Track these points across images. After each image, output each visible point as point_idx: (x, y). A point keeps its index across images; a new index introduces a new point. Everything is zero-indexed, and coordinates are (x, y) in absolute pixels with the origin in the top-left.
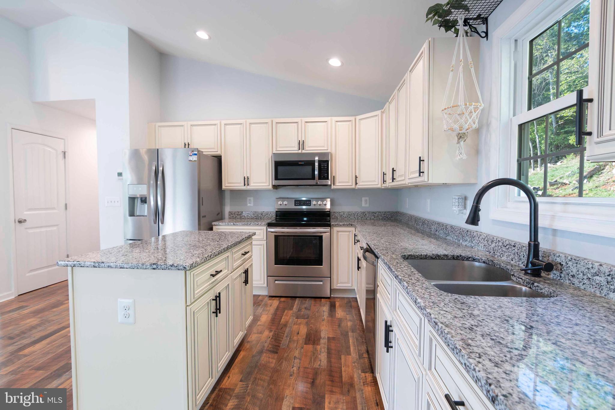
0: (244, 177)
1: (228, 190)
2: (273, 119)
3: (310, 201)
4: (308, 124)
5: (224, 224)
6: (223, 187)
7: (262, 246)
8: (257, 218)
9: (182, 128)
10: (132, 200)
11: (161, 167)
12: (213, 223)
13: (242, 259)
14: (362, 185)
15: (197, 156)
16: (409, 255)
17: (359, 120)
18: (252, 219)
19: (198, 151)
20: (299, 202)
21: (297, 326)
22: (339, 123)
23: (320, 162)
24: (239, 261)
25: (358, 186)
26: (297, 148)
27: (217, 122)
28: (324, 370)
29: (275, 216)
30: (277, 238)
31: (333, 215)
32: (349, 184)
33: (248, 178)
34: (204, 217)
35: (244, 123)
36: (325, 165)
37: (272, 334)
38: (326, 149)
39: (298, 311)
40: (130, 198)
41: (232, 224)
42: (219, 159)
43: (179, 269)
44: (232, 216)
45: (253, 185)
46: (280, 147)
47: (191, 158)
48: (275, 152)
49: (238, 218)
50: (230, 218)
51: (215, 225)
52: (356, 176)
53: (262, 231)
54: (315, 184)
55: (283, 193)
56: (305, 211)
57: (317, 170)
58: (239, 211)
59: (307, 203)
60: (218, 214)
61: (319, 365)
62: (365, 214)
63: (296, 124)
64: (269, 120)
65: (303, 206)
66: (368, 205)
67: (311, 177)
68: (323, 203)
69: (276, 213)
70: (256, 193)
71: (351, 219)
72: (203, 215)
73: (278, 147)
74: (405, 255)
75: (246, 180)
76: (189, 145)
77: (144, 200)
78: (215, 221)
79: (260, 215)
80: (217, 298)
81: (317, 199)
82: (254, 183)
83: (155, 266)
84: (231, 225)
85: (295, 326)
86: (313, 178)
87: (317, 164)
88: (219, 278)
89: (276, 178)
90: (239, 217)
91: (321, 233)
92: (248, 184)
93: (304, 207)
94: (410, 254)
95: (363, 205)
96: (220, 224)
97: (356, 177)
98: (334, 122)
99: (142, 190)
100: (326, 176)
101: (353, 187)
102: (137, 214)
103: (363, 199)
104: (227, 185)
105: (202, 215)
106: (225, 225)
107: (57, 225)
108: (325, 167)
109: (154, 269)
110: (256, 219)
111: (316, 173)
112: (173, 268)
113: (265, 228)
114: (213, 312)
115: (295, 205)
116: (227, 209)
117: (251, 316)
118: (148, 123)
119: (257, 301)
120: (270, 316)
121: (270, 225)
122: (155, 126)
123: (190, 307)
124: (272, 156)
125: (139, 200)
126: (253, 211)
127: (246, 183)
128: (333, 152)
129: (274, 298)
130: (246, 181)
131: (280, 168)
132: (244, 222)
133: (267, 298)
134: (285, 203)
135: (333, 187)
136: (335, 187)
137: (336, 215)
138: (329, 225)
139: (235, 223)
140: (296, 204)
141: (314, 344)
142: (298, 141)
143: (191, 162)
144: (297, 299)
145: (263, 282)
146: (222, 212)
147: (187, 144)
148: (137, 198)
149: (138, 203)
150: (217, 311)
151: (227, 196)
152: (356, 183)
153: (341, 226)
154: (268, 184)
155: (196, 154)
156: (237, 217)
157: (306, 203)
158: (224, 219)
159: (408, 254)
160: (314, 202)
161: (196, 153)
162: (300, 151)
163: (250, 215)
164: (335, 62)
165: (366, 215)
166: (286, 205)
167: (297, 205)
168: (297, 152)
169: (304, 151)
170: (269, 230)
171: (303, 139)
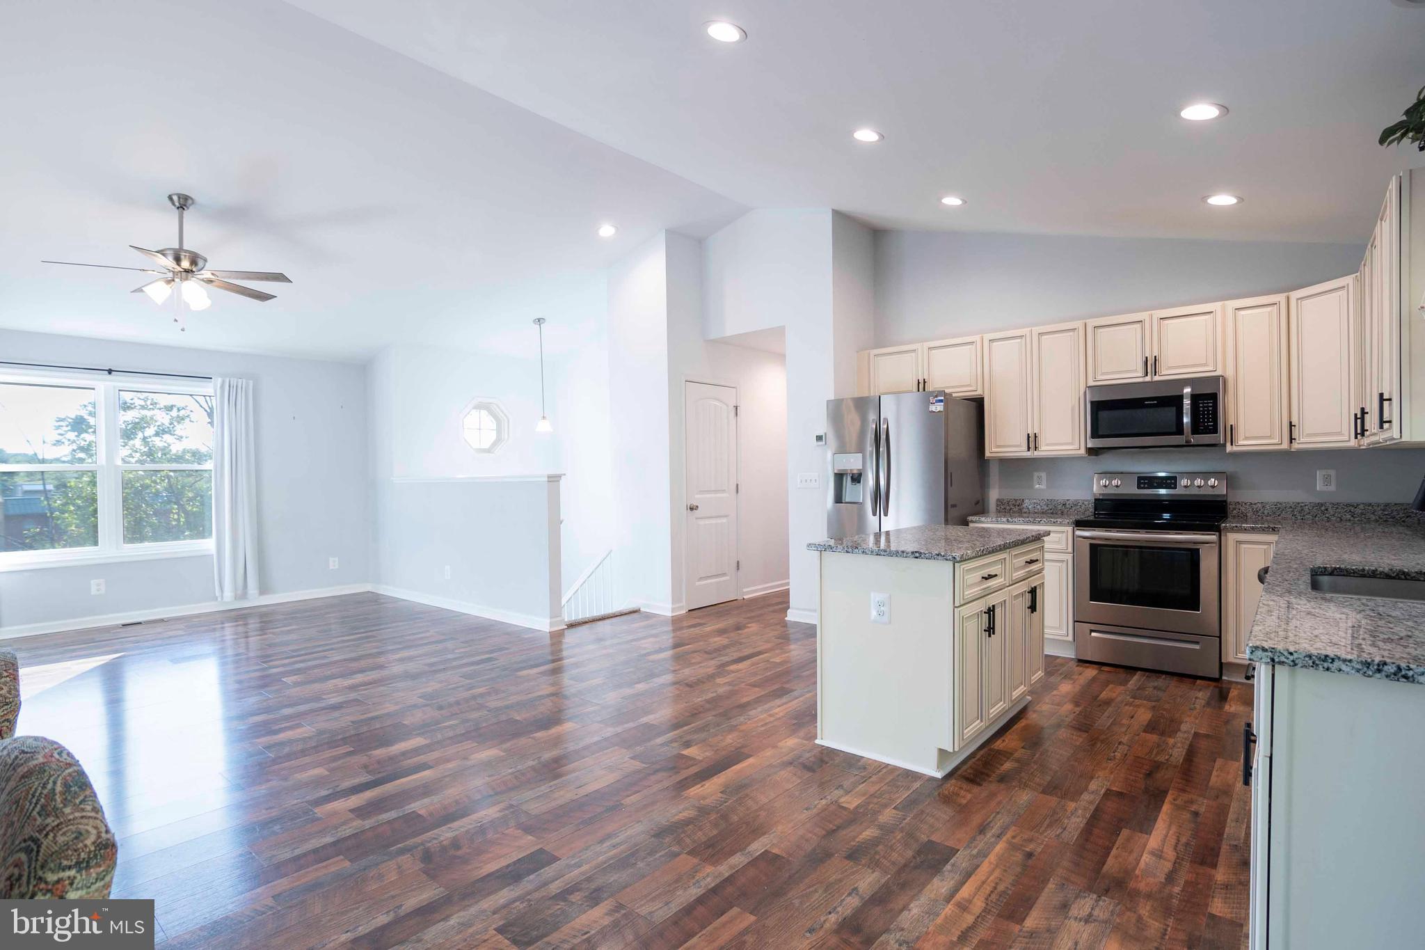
0: (1028, 434)
1: (994, 459)
2: (1087, 321)
3: (1175, 478)
4: (1166, 322)
5: (989, 520)
6: (987, 454)
7: (1065, 564)
8: (1054, 511)
9: (913, 354)
10: (839, 477)
11: (884, 424)
12: (970, 518)
13: (1027, 570)
14: (1304, 442)
15: (942, 404)
16: (1335, 569)
17: (1298, 299)
18: (1043, 513)
19: (945, 394)
20: (1148, 481)
21: (1131, 708)
22: (1243, 312)
23: (1195, 398)
24: (1022, 572)
25: (1296, 446)
26: (1141, 373)
27: (977, 338)
28: (1175, 767)
29: (1092, 510)
30: (1093, 548)
31: (1234, 509)
32: (1274, 440)
33: (1036, 437)
34: (954, 506)
35: (1028, 335)
36: (1208, 403)
37: (1078, 710)
38: (1211, 369)
39: (1138, 689)
40: (836, 474)
41: (1005, 520)
42: (978, 405)
43: (947, 560)
44: (1002, 507)
45: (1047, 449)
46: (1103, 374)
47: (932, 408)
48: (1091, 383)
49: (1014, 512)
50: (998, 511)
51: (972, 522)
52: (1291, 423)
53: (1064, 535)
54: (1185, 444)
55: (1111, 462)
56: (1165, 498)
57: (1187, 414)
58: (1016, 498)
59: (1170, 482)
60: (977, 503)
61: (1167, 760)
62: (1323, 508)
63: (1138, 326)
64: (1078, 324)
65: (1160, 490)
66: (1332, 488)
67: (1174, 430)
68: (1206, 483)
69: (1095, 503)
70: (1052, 464)
71: (1285, 519)
72: (952, 503)
73: (1100, 373)
74: (1325, 568)
75: (1032, 439)
76: (925, 382)
77: (857, 478)
78: (972, 515)
79: (1060, 507)
80: (991, 611)
81: (1192, 475)
82: (1047, 445)
83: (917, 555)
84: (1003, 523)
85: (1127, 707)
86: (1179, 430)
87: (1187, 402)
88: (992, 585)
89: (1095, 434)
90: (1016, 509)
91: (1194, 543)
92: (1036, 448)
93: (1163, 491)
94: (1338, 566)
95: (1319, 486)
96: (983, 519)
97: (1291, 425)
98: (1230, 313)
99: (853, 462)
100: (1211, 426)
101: (1285, 446)
102: (847, 500)
103: (1319, 474)
104: (994, 450)
105: (950, 503)
106: (992, 522)
107: (726, 516)
108: (1208, 407)
109: (917, 558)
110: (1052, 513)
111: (1186, 420)
112: (940, 557)
113: (1070, 529)
114: (985, 630)
115: (1139, 487)
116: (994, 495)
117: (1040, 672)
118: (858, 352)
119: (1052, 665)
120: (1078, 688)
121: (1079, 524)
122: (869, 354)
123: (959, 609)
124: (1085, 393)
125: (849, 479)
126: (1045, 499)
127: (1032, 445)
128: (1230, 374)
129: (1088, 665)
130: (1032, 441)
131: (1104, 415)
132: (1028, 517)
133: (1073, 664)
134: (1115, 482)
135: (1229, 448)
136: (1235, 448)
137: (1242, 508)
138: (1218, 530)
139: (1010, 519)
140: (1142, 486)
141: (1162, 734)
142: (1144, 359)
143: (933, 414)
144: (1139, 672)
145: (1065, 632)
146: (983, 500)
147: (921, 381)
148: (847, 474)
149: (847, 481)
150: (990, 630)
151: (994, 471)
152: (1291, 439)
153: (1245, 530)
154: (1077, 446)
155: (941, 401)
156: (1011, 509)
157: (1166, 483)
158: (988, 512)
159: (1333, 566)
160: (1184, 482)
161: (942, 398)
162: (1148, 379)
163: (1039, 507)
164: (1223, 200)
165: (1327, 510)
166: (1117, 486)
167: (1144, 488)
168: (1140, 380)
169: (1157, 378)
170: (1078, 533)
171: (1156, 354)
